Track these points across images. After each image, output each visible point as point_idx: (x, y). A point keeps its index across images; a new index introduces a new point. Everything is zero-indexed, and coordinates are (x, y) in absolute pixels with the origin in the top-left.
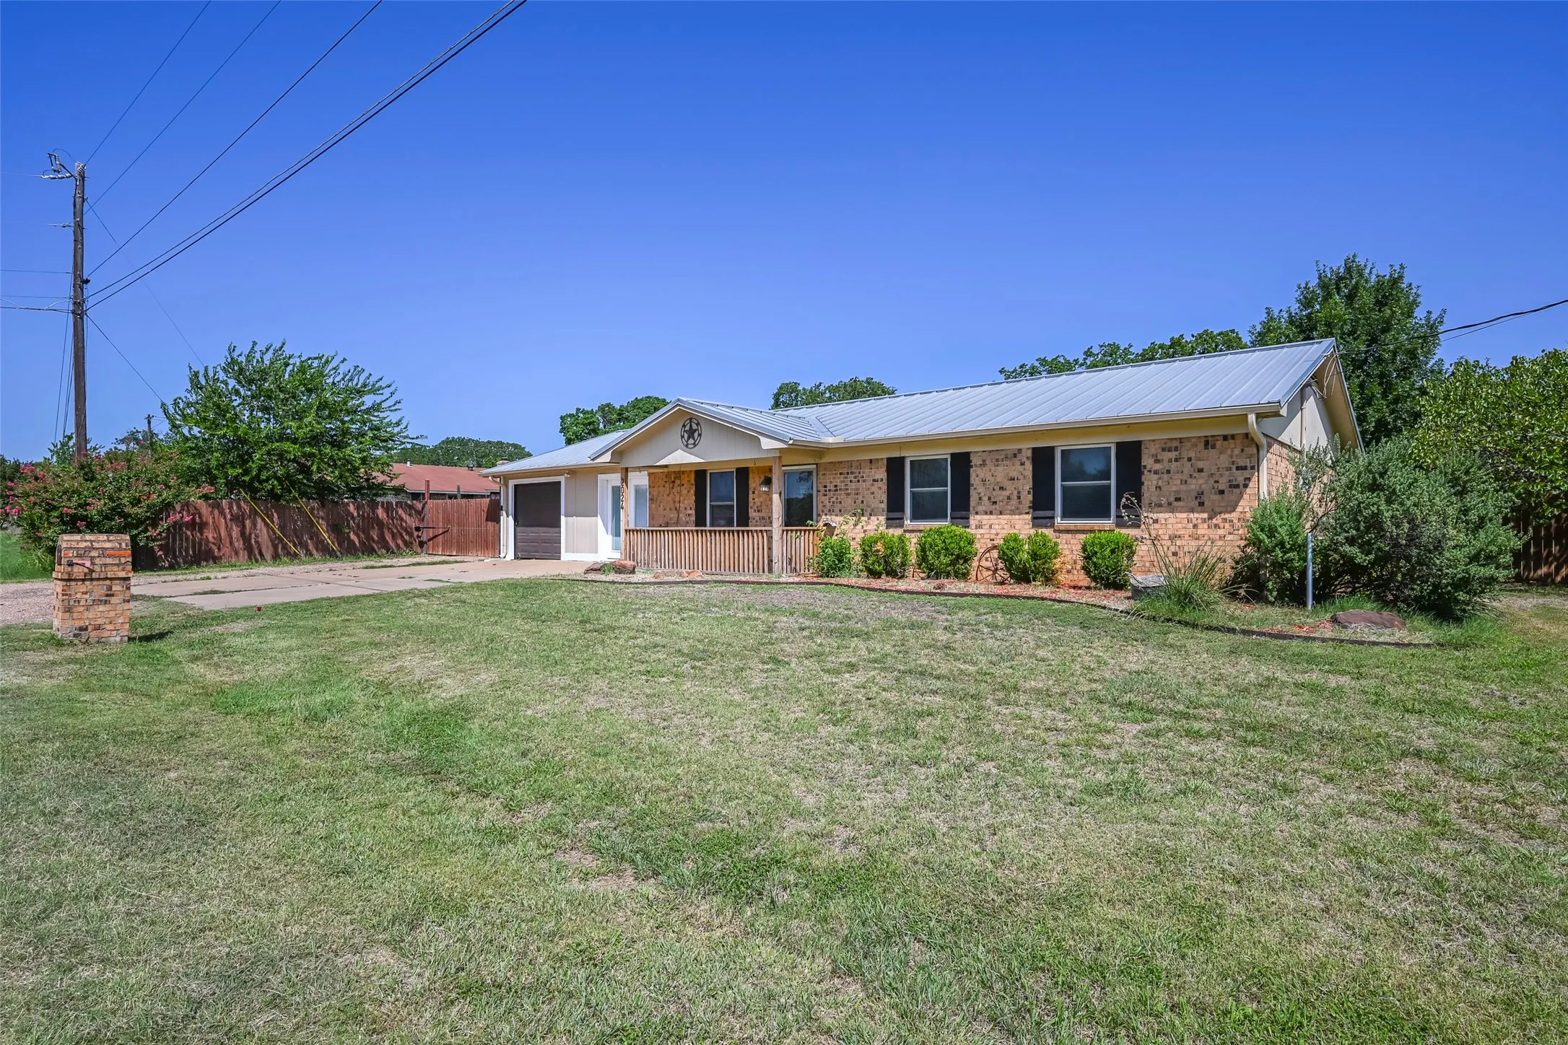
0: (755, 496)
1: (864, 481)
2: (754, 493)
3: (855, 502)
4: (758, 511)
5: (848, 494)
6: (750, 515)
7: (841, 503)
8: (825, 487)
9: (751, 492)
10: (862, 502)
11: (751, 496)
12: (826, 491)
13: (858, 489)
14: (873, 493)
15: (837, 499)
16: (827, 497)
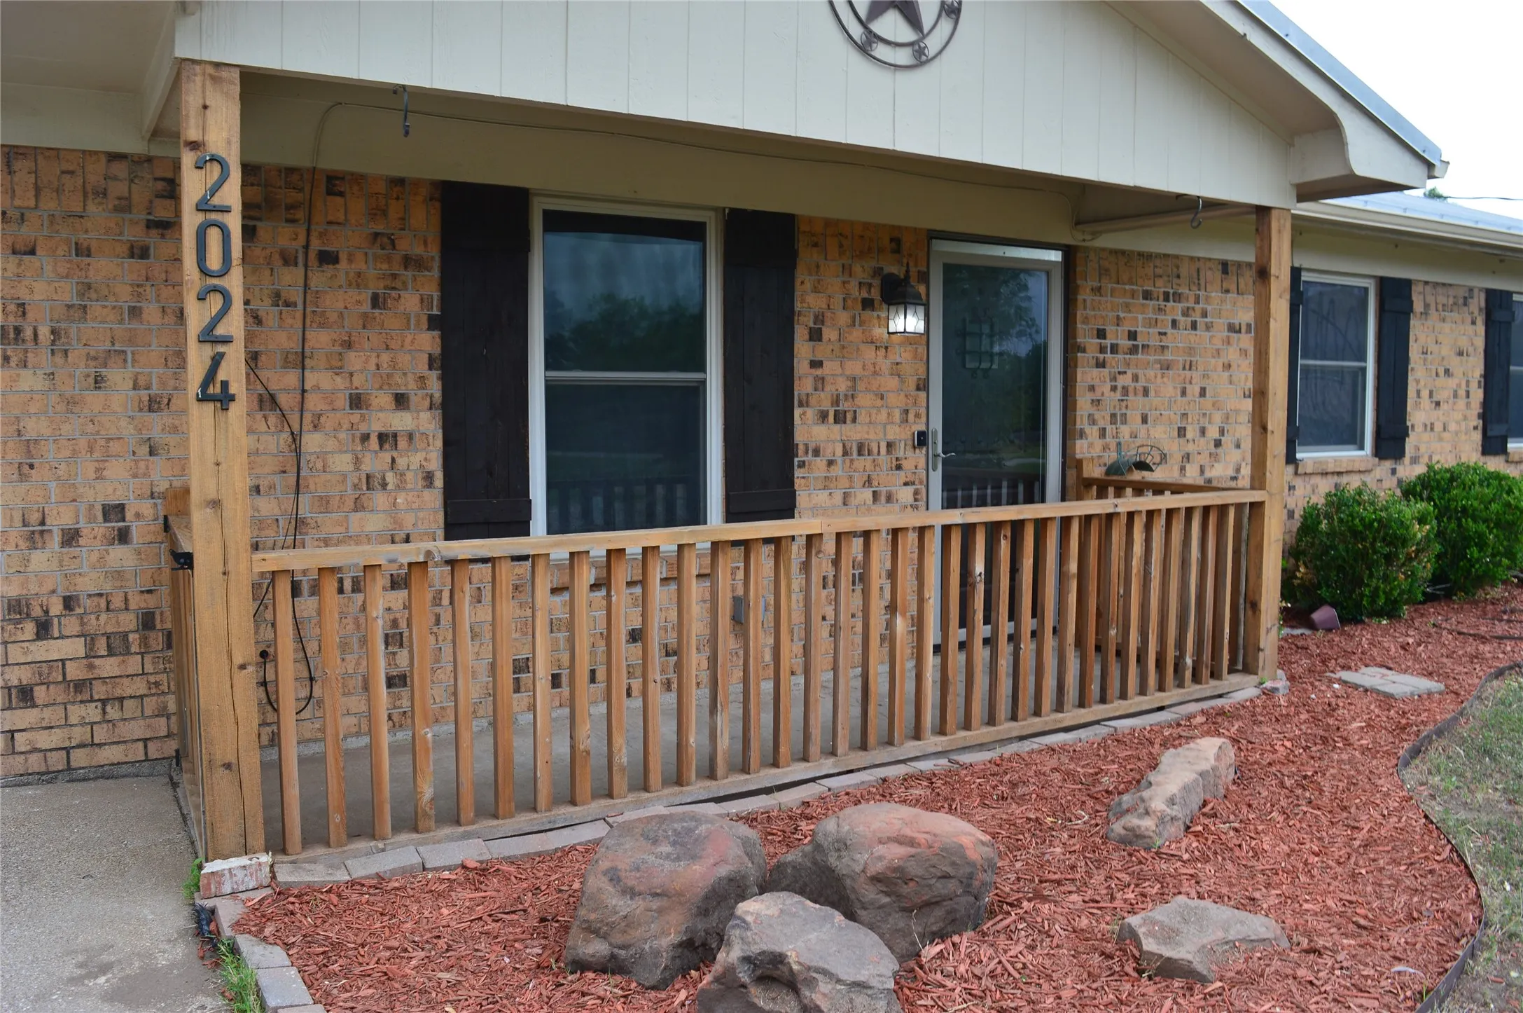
0: (822, 351)
1: (1208, 327)
2: (815, 335)
3: (1184, 393)
4: (840, 418)
5: (1167, 366)
6: (800, 436)
7: (1146, 392)
8: (1101, 334)
9: (800, 334)
10: (1203, 392)
11: (803, 350)
12: (1102, 349)
13: (1191, 350)
14: (1228, 366)
15: (1136, 378)
16: (1106, 371)
